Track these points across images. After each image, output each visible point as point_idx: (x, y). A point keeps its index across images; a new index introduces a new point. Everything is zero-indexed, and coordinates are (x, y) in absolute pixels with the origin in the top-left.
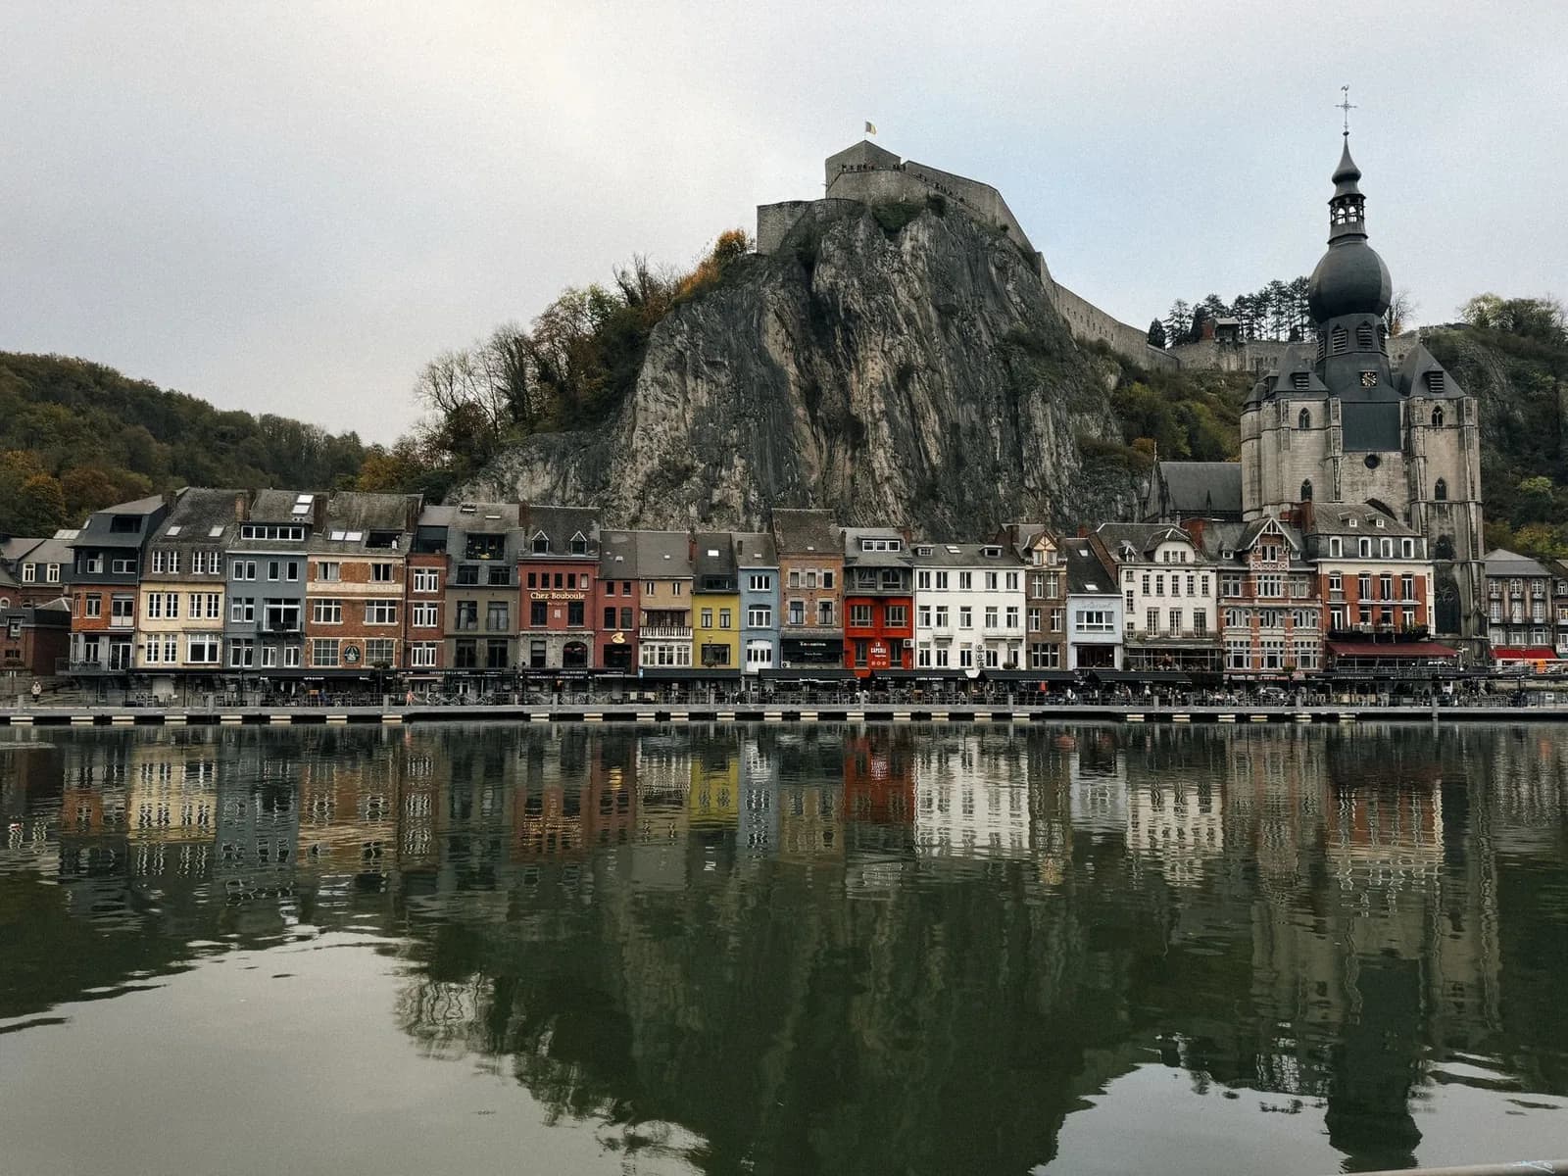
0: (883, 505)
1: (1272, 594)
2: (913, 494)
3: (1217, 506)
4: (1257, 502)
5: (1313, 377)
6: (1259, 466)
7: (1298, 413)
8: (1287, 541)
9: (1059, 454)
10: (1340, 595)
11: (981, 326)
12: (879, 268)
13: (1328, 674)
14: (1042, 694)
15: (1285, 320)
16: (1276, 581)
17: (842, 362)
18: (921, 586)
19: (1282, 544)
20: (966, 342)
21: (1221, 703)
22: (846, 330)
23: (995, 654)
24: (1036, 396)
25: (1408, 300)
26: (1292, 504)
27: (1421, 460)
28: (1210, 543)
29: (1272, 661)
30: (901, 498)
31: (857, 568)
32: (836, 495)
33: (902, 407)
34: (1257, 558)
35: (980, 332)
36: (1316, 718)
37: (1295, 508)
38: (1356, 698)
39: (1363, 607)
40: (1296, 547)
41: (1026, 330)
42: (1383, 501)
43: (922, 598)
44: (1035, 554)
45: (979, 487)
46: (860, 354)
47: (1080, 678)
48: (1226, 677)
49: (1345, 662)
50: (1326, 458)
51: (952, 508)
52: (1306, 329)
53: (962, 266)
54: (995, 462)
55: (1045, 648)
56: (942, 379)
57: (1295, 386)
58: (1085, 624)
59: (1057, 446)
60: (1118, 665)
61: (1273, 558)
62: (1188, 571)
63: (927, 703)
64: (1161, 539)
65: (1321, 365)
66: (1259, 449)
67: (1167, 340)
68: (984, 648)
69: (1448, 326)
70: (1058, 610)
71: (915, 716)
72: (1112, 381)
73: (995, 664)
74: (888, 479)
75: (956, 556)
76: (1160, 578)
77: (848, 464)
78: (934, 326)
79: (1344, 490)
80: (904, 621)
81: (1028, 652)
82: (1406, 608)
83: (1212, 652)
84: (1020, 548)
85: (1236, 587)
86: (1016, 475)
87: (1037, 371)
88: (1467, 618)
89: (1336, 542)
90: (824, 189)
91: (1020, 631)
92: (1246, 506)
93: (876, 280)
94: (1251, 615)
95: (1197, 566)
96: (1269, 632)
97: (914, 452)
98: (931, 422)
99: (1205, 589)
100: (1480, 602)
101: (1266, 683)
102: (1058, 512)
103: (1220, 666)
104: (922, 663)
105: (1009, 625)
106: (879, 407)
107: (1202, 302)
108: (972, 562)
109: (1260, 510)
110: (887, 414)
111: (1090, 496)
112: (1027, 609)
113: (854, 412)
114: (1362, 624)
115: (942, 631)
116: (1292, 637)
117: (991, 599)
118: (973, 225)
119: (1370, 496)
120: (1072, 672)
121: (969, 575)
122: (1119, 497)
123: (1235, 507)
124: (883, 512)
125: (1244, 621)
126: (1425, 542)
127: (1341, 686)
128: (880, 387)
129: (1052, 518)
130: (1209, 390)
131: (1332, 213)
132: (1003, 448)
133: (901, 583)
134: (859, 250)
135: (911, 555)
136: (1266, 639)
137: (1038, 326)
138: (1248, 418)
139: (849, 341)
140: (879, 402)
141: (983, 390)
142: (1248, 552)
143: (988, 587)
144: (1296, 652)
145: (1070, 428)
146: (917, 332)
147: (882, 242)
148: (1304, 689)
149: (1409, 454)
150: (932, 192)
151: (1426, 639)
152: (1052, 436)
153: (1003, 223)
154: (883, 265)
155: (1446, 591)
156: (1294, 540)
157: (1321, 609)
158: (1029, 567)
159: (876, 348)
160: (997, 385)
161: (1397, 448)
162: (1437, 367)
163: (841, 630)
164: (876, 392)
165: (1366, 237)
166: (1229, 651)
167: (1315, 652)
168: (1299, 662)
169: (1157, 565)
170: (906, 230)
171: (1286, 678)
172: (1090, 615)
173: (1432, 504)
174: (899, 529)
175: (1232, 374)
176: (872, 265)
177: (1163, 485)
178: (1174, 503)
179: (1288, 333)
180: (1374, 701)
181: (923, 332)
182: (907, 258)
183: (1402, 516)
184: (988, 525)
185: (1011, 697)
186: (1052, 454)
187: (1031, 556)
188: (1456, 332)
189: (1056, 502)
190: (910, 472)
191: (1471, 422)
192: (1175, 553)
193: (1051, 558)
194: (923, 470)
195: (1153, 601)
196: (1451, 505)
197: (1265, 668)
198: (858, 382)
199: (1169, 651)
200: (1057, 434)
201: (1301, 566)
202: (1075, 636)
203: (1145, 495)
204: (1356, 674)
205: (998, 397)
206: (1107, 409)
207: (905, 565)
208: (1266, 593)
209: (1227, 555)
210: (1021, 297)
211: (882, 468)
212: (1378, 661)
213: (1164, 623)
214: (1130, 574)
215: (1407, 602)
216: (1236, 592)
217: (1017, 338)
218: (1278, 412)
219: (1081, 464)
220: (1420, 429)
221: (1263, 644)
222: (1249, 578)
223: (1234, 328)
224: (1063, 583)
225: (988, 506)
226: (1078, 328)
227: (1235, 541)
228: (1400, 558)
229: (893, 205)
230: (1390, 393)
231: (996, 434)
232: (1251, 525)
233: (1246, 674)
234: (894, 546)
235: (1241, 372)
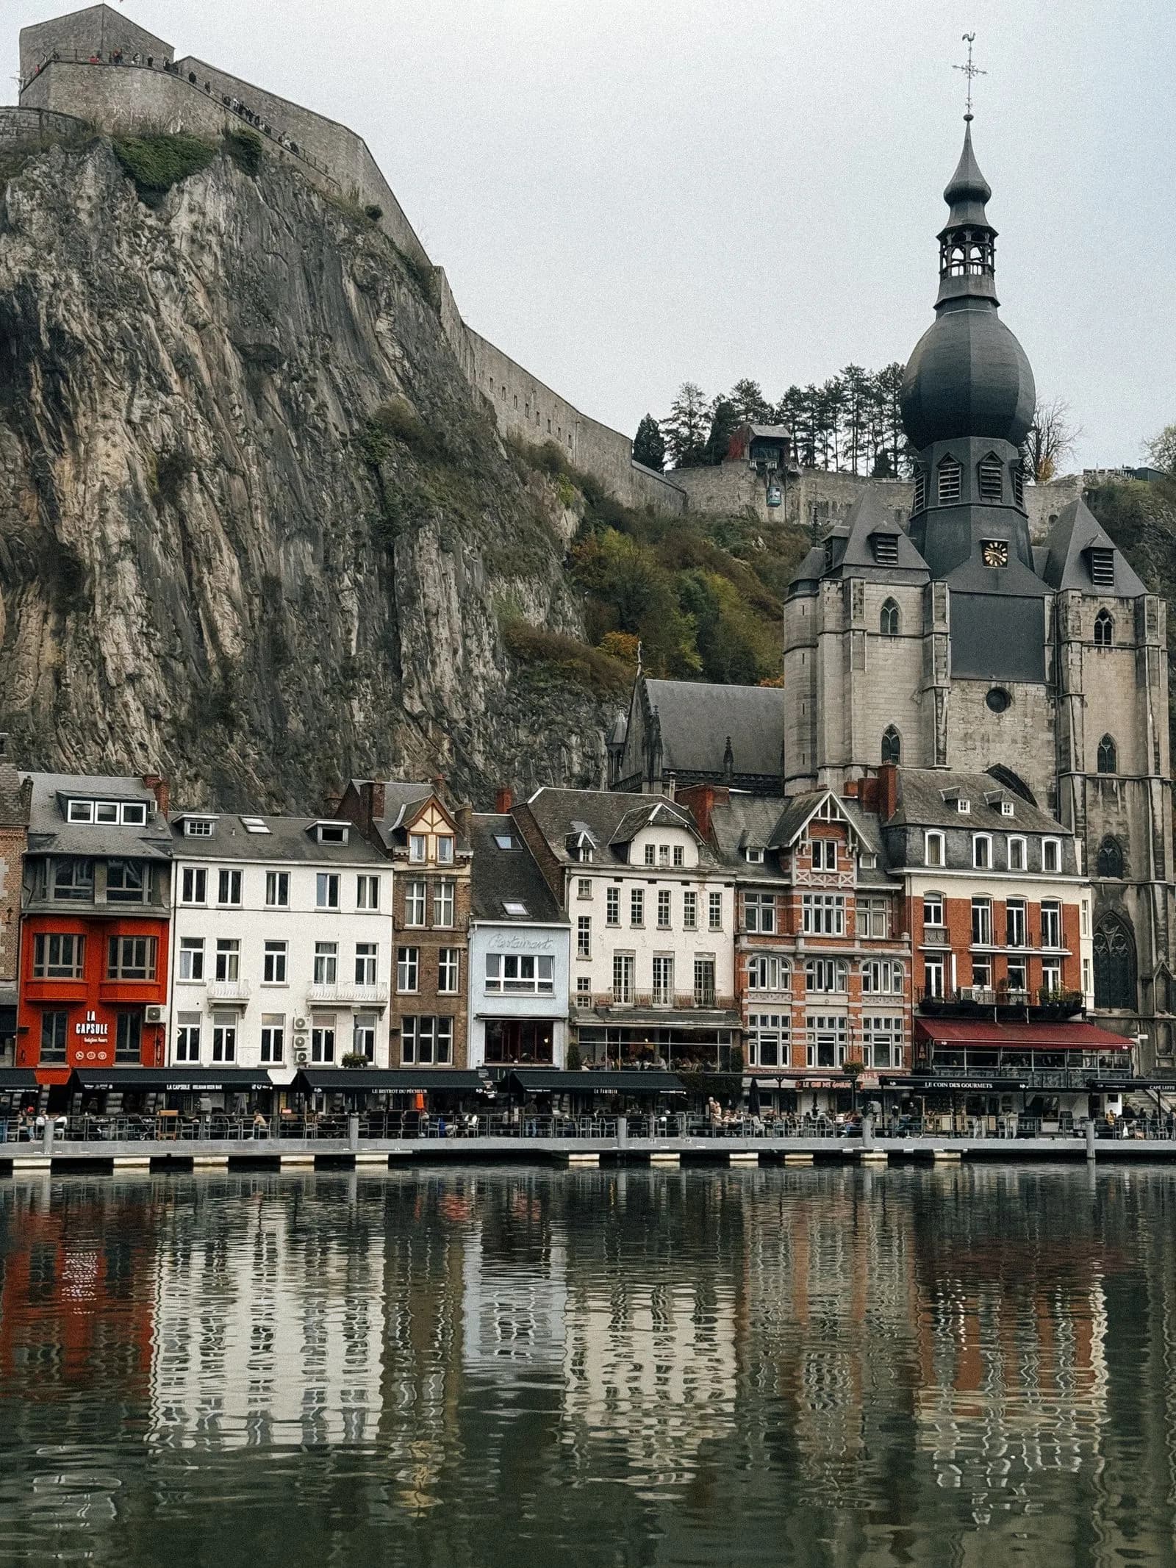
0: (119, 730)
1: (828, 929)
2: (183, 712)
3: (739, 766)
4: (808, 762)
5: (905, 545)
6: (814, 696)
7: (881, 604)
8: (854, 834)
9: (468, 652)
10: (941, 936)
11: (325, 392)
12: (124, 257)
13: (918, 1078)
14: (414, 1116)
15: (868, 437)
16: (835, 908)
17: (43, 435)
18: (187, 896)
19: (846, 839)
20: (297, 420)
21: (734, 1130)
22: (52, 371)
23: (330, 1036)
24: (427, 537)
25: (1066, 422)
26: (866, 768)
27: (1076, 701)
28: (726, 833)
29: (826, 1053)
30: (158, 717)
31: (54, 857)
32: (21, 705)
33: (166, 537)
34: (803, 864)
35: (322, 406)
36: (896, 1158)
37: (871, 775)
38: (964, 1120)
39: (979, 958)
40: (869, 846)
41: (411, 410)
42: (1014, 770)
43: (187, 922)
44: (413, 842)
45: (316, 705)
46: (82, 422)
47: (489, 1084)
48: (747, 1082)
49: (948, 1056)
50: (926, 691)
51: (261, 745)
52: (902, 458)
53: (291, 274)
54: (348, 657)
55: (425, 1025)
56: (248, 487)
57: (875, 557)
58: (502, 978)
59: (466, 636)
60: (559, 1059)
61: (831, 864)
62: (686, 883)
63: (187, 1137)
64: (640, 822)
65: (918, 523)
66: (814, 667)
67: (667, 457)
68: (310, 1026)
69: (1129, 471)
70: (453, 951)
71: (158, 1164)
72: (568, 522)
73: (329, 1057)
74: (133, 679)
75: (260, 840)
76: (637, 895)
77: (49, 643)
78: (234, 383)
79: (952, 747)
80: (147, 968)
81: (394, 1033)
82: (1048, 961)
83: (725, 1035)
84: (386, 827)
85: (767, 914)
86: (387, 685)
87: (429, 490)
88: (1147, 982)
89: (934, 839)
90: (17, 88)
91: (379, 990)
92: (791, 768)
93: (119, 281)
94: (792, 969)
95: (701, 874)
96: (820, 1000)
97: (189, 629)
98: (223, 571)
99: (715, 916)
100: (1166, 954)
101: (815, 1094)
102: (464, 762)
103: (735, 1061)
104: (181, 1056)
105: (359, 978)
106: (117, 531)
107: (729, 394)
108: (292, 851)
109: (814, 777)
110: (132, 547)
111: (522, 735)
112: (394, 948)
113: (65, 538)
114: (976, 988)
115: (225, 991)
116: (860, 1010)
117: (327, 928)
118: (315, 199)
119: (994, 761)
120: (475, 1072)
121: (284, 879)
122: (574, 740)
123: (772, 770)
124: (119, 745)
125: (779, 980)
126: (1078, 844)
127: (942, 1100)
128: (122, 493)
129: (454, 774)
130: (736, 553)
131: (943, 256)
132: (362, 633)
133: (146, 890)
134: (83, 216)
135: (168, 834)
136: (816, 1013)
137: (434, 405)
138: (798, 609)
139: (57, 396)
140: (119, 522)
141: (328, 519)
142: (788, 851)
143: (321, 902)
144: (867, 1038)
145: (489, 603)
146: (200, 393)
147: (130, 207)
148: (877, 1105)
149: (1058, 692)
150: (235, 124)
151: (1079, 1017)
152: (457, 617)
153: (373, 203)
154: (133, 253)
155: (1113, 933)
156: (866, 834)
157: (908, 959)
158: (401, 867)
159: (114, 414)
160: (356, 510)
161: (1037, 678)
162: (1104, 541)
163: (12, 985)
164: (112, 503)
165: (997, 304)
166: (753, 1035)
167: (897, 1038)
168: (871, 1056)
169: (634, 870)
170: (181, 191)
171: (848, 1085)
172: (511, 961)
173: (1093, 779)
174: (146, 780)
175: (774, 528)
176: (109, 250)
177: (650, 722)
178: (669, 754)
179: (872, 463)
180: (993, 1128)
181: (212, 393)
182: (182, 245)
183: (1045, 797)
184: (331, 781)
185: (355, 1124)
186: (455, 652)
187: (404, 843)
188: (1140, 484)
189: (461, 744)
190: (179, 668)
191: (1156, 639)
192: (664, 849)
193: (443, 852)
194: (204, 665)
195: (624, 937)
196: (1122, 782)
197: (814, 1066)
198: (76, 478)
199: (650, 1033)
200: (464, 610)
201: (876, 880)
202: (483, 1002)
203: (619, 738)
204: (967, 1079)
205: (357, 534)
206: (556, 574)
207: (156, 853)
208: (818, 929)
209: (754, 856)
210: (402, 346)
211: (122, 657)
212: (1001, 1054)
213: (643, 981)
214: (585, 884)
215: (1049, 950)
216: (768, 926)
217: (393, 425)
218: (845, 600)
219: (508, 674)
220: (1076, 646)
221: (810, 1021)
222: (789, 900)
223: (779, 445)
224: (464, 899)
225: (332, 744)
226: (509, 419)
227: (767, 832)
228: (1038, 871)
229: (155, 138)
230: (1029, 583)
231: (351, 603)
232: (796, 802)
233: (780, 1077)
234: (133, 815)
235: (790, 527)
